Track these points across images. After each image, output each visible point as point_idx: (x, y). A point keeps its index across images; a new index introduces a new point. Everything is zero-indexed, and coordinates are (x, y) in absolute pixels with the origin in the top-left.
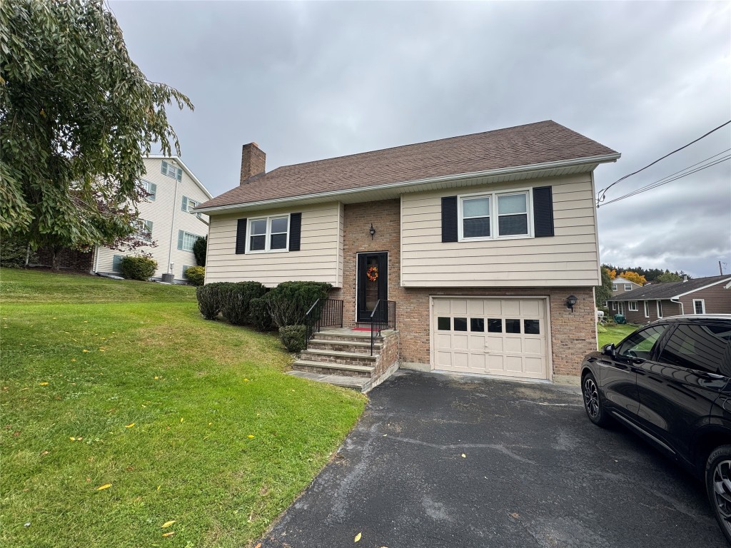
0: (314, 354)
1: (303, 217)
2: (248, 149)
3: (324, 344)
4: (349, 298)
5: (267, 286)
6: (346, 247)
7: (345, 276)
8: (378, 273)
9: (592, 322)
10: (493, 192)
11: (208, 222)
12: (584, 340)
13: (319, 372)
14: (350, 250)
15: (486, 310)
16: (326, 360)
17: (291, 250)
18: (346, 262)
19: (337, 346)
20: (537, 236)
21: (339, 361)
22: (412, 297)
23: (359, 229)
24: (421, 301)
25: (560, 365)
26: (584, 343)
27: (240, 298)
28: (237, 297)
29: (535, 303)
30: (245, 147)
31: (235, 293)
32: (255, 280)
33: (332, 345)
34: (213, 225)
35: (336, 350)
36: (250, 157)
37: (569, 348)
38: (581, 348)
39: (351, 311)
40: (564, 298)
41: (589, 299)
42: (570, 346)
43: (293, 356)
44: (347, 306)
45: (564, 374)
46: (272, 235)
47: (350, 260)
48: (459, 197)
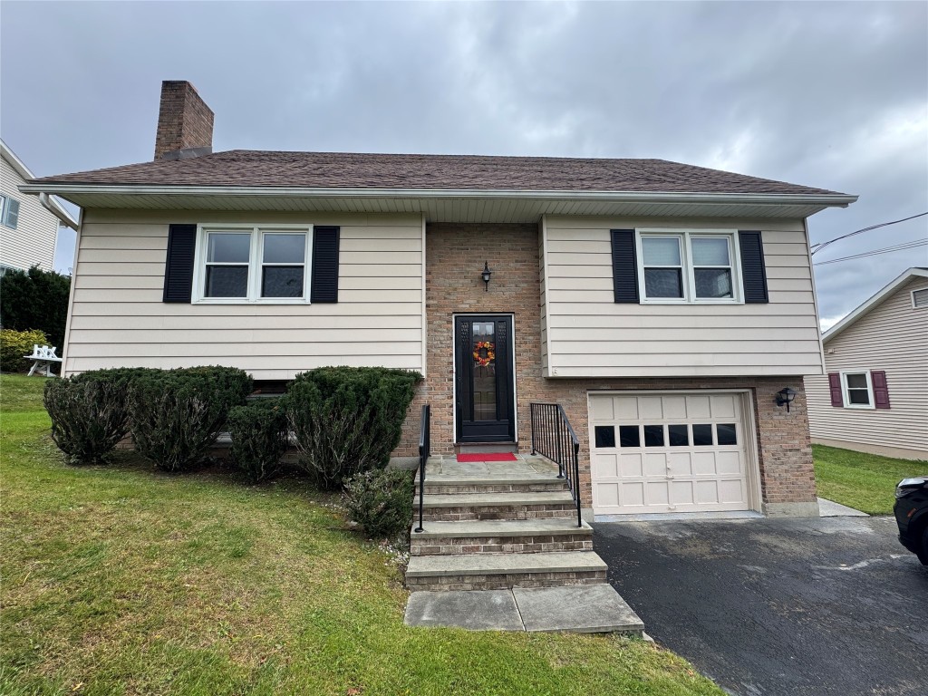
0: (445, 539)
1: (343, 234)
2: (176, 93)
3: (454, 508)
4: (440, 398)
5: (257, 376)
6: (431, 302)
7: (431, 357)
8: (494, 351)
9: (805, 425)
10: (687, 231)
11: (76, 221)
12: (798, 450)
13: (479, 586)
14: (439, 307)
15: (667, 412)
16: (478, 549)
17: (315, 300)
18: (432, 330)
19: (485, 511)
20: (748, 301)
21: (508, 546)
22: (559, 394)
23: (456, 270)
24: (574, 400)
25: (773, 488)
26: (799, 455)
27: (198, 406)
28: (191, 405)
29: (728, 399)
30: (168, 86)
31: (184, 396)
32: (226, 364)
33: (472, 508)
34: (91, 229)
35: (484, 518)
36: (181, 108)
37: (783, 464)
38: (795, 462)
39: (446, 423)
40: (773, 391)
41: (800, 393)
42: (784, 459)
43: (384, 548)
44: (436, 413)
45: (778, 501)
46: (264, 267)
47: (440, 326)
48: (637, 231)
